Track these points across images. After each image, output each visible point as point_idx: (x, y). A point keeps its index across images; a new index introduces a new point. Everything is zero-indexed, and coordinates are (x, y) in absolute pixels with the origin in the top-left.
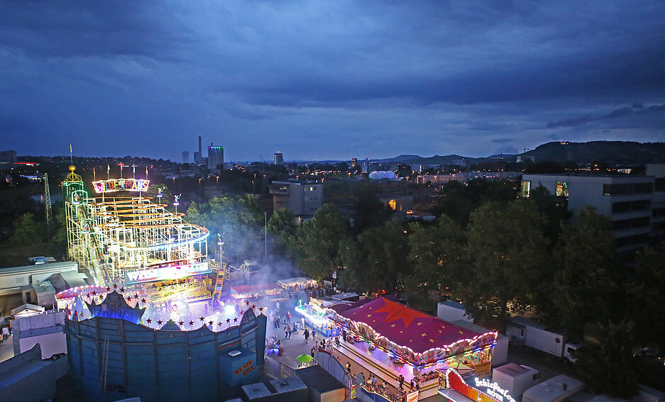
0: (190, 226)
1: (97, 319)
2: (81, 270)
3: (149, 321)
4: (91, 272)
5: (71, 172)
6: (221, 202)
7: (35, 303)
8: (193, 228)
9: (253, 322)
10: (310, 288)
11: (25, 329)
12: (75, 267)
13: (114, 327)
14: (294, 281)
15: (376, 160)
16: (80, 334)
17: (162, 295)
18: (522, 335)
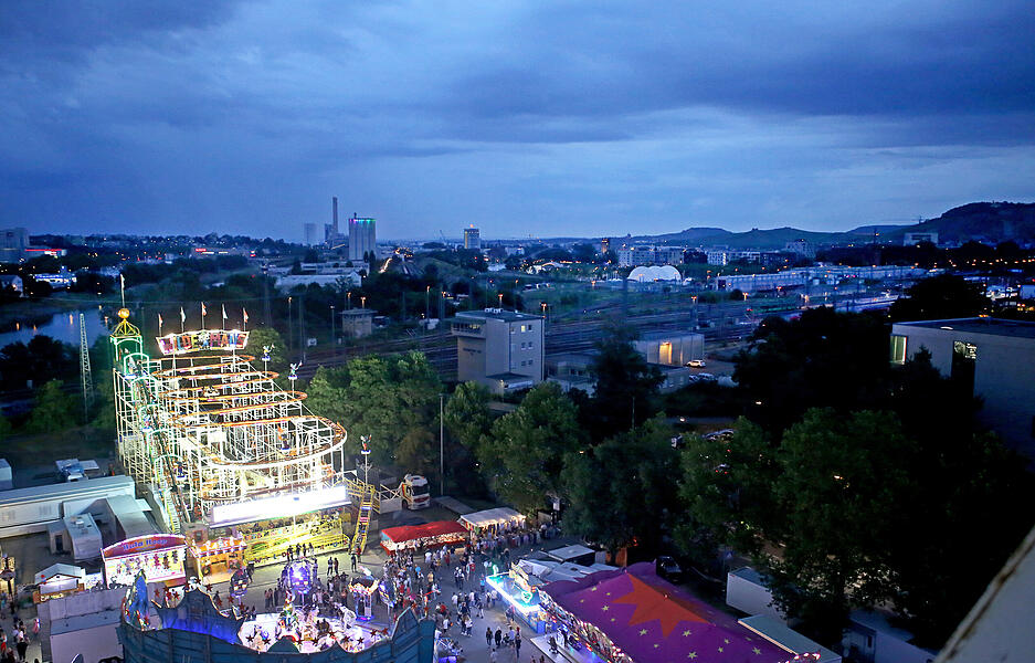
0: (316, 419)
1: (170, 632)
2: (141, 493)
3: (250, 639)
4: (156, 497)
5: (122, 320)
6: (367, 368)
7: (72, 562)
8: (321, 425)
9: (413, 631)
10: (514, 529)
11: (58, 617)
12: (130, 490)
13: (195, 646)
14: (488, 518)
15: (645, 238)
16: (144, 650)
17: (270, 544)
18: (870, 645)
